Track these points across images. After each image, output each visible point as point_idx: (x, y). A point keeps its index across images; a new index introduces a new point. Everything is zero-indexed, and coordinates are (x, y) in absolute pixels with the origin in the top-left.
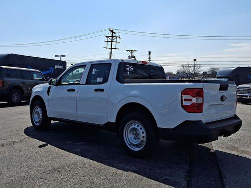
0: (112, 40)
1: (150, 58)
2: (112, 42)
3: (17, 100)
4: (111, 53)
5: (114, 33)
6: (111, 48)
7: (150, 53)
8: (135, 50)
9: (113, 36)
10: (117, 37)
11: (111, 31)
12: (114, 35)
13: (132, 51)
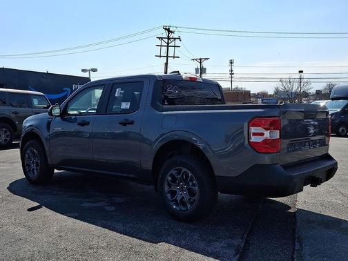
0: (168, 44)
1: (232, 71)
2: (168, 46)
3: (5, 140)
4: (167, 64)
5: (172, 32)
6: (167, 57)
7: (231, 63)
8: (206, 59)
9: (169, 38)
10: (175, 39)
11: (166, 29)
12: (171, 35)
13: (200, 59)
